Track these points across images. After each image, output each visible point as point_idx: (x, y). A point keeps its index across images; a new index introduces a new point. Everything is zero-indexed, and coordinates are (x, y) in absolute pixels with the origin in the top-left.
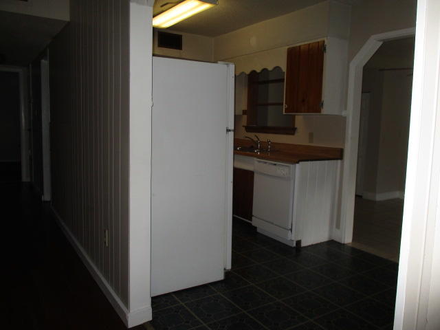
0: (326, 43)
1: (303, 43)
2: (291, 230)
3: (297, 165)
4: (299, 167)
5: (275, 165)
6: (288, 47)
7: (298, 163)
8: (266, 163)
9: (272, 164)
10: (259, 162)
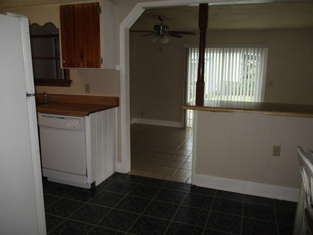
0: (100, 5)
1: (77, 3)
2: (87, 175)
3: (87, 117)
4: (88, 119)
5: (62, 118)
6: (61, 4)
7: (88, 115)
8: (53, 117)
9: (59, 118)
10: (44, 116)
